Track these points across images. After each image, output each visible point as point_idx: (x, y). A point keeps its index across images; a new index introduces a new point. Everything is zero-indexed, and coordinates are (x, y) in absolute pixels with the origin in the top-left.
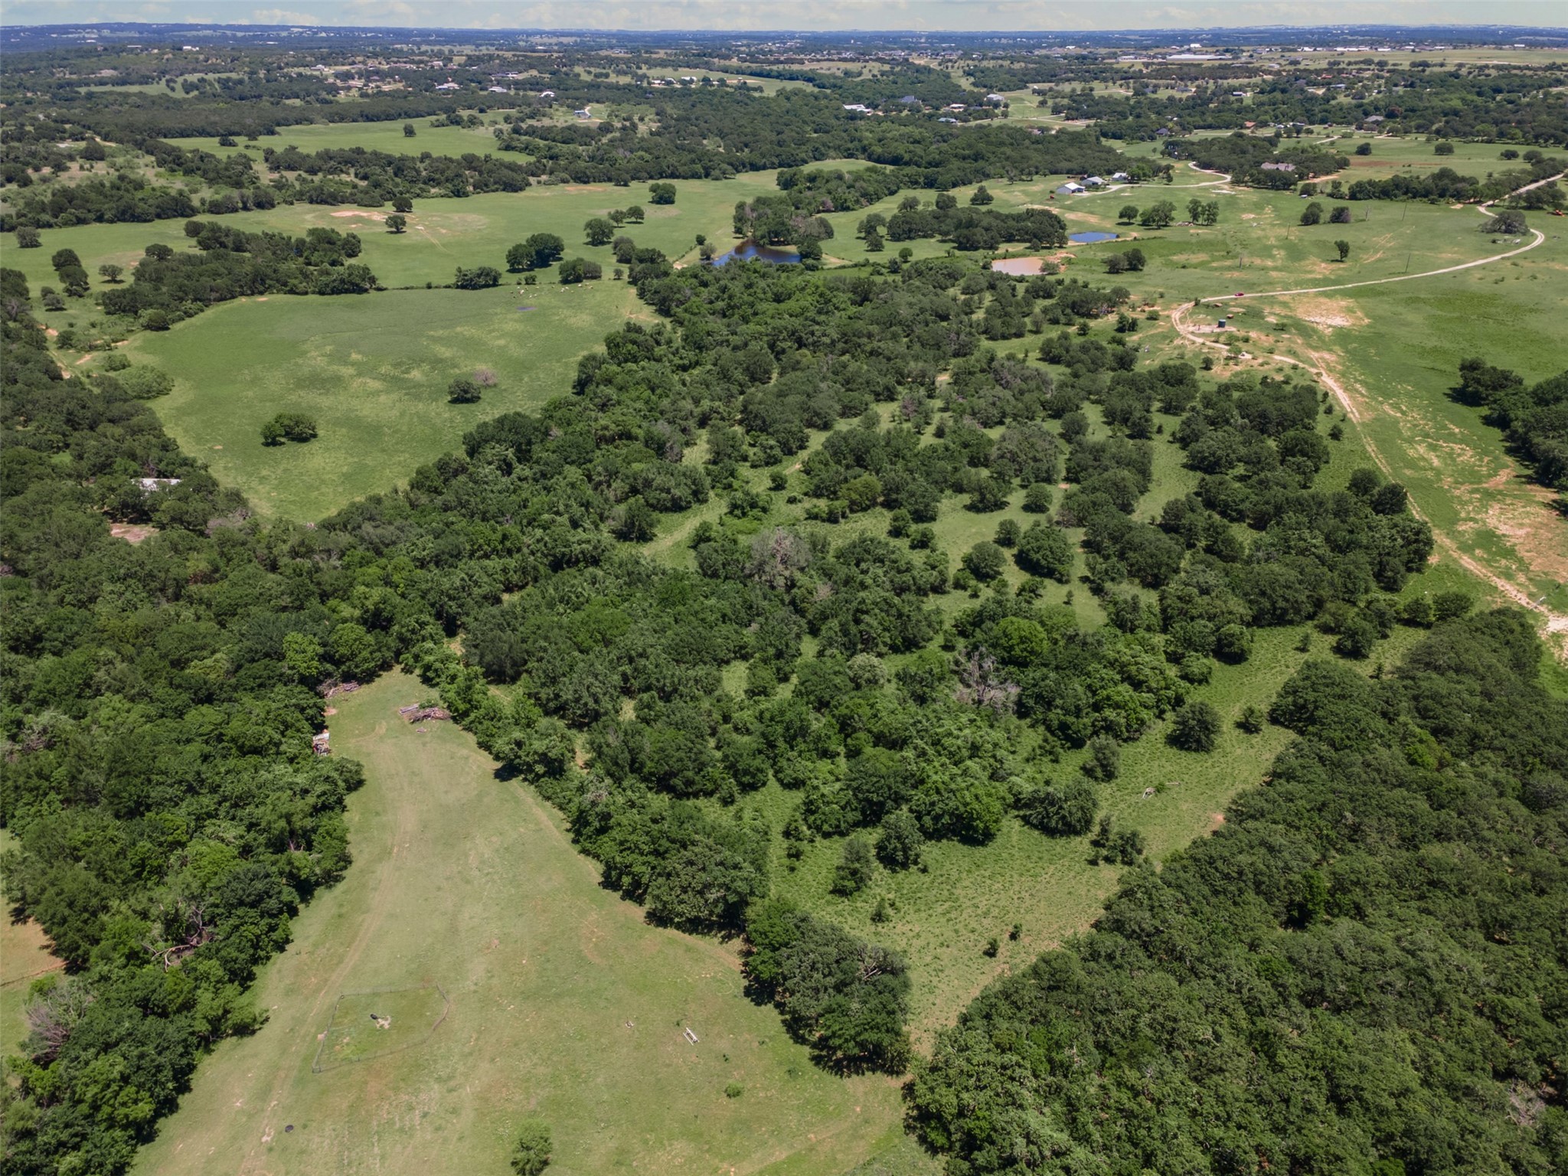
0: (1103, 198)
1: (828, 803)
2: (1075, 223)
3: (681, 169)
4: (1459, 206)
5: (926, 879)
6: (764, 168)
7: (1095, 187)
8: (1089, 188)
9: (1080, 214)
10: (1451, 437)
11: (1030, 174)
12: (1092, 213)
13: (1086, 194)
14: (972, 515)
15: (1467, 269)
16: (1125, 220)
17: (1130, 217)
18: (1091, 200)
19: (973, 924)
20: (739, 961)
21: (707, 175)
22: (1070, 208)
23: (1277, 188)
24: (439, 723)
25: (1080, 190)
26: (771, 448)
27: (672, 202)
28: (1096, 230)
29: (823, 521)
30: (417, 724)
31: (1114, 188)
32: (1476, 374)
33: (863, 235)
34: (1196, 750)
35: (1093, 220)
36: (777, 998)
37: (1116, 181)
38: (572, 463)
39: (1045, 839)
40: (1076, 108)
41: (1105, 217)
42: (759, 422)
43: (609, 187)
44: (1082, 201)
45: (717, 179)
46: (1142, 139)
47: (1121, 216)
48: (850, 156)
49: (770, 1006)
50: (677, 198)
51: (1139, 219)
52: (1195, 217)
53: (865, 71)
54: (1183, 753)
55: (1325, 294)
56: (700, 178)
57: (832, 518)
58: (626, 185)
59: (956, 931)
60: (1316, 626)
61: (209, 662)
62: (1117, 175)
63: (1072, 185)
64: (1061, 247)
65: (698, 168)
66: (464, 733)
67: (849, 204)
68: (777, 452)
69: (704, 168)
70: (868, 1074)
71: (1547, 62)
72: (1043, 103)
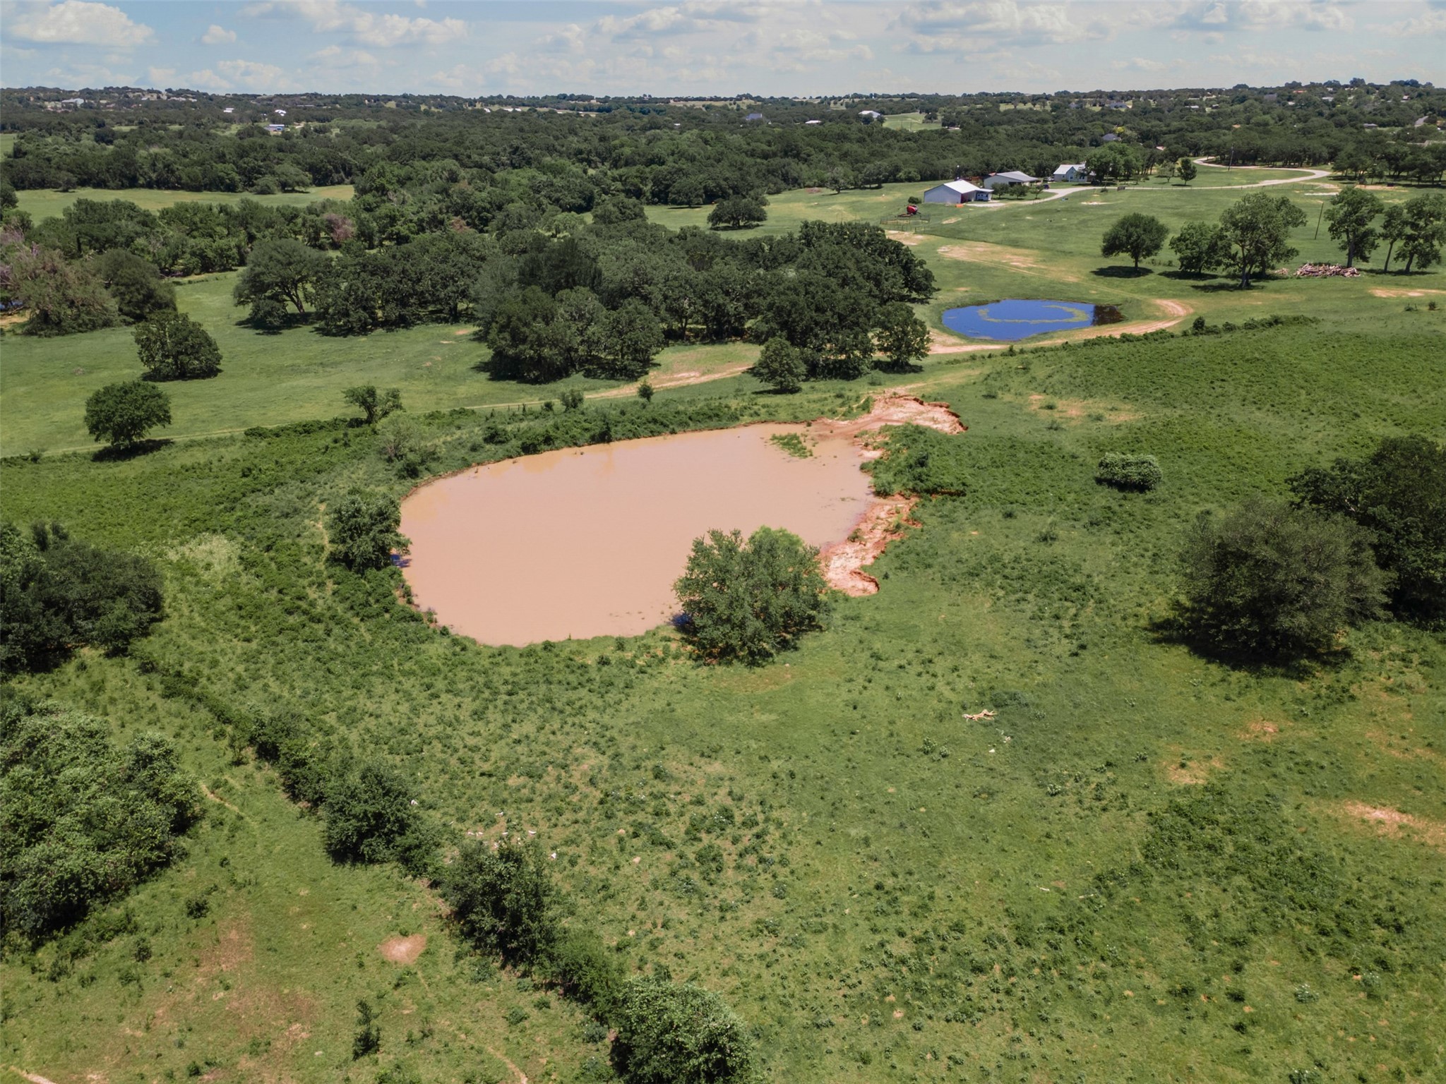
0: (1035, 212)
2: (964, 271)
7: (1017, 190)
8: (1000, 192)
9: (980, 247)
12: (1015, 244)
13: (994, 205)
16: (1126, 261)
18: (1013, 216)
22: (955, 234)
25: (980, 197)
28: (1032, 293)
31: (1062, 192)
35: (1020, 261)
37: (1065, 180)
41: (1054, 252)
44: (987, 217)
51: (1167, 256)
52: (1358, 247)
62: (1063, 170)
63: (963, 187)
64: (898, 367)
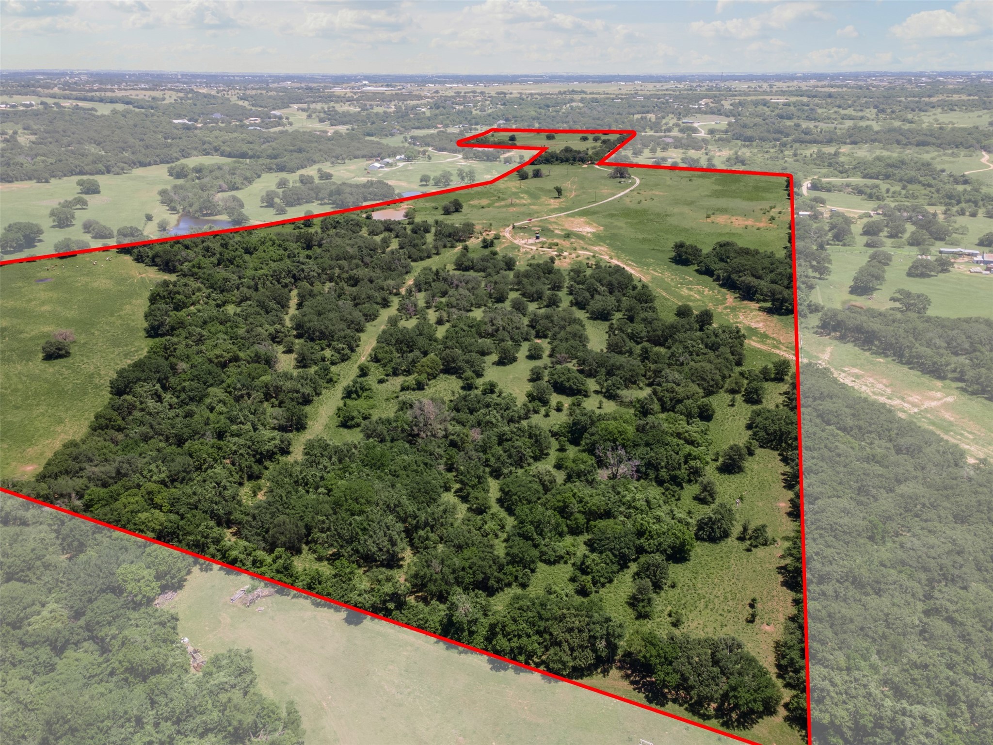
0: (399, 171)
1: (597, 564)
3: (87, 168)
4: (585, 166)
5: (677, 591)
6: (150, 164)
7: (390, 164)
8: (386, 165)
10: (690, 283)
11: (343, 159)
12: (400, 180)
13: (385, 170)
14: (501, 368)
15: (621, 197)
16: (424, 183)
17: (426, 181)
19: (726, 608)
20: (626, 683)
21: (109, 172)
23: (491, 161)
24: (269, 599)
26: (343, 349)
27: (99, 192)
29: (414, 390)
30: (253, 606)
31: (402, 164)
32: (684, 249)
33: (265, 204)
34: (738, 473)
35: (404, 184)
36: (669, 696)
37: (400, 160)
38: (212, 385)
39: (712, 545)
40: (334, 118)
41: (409, 182)
42: (318, 334)
43: (33, 184)
44: (388, 173)
45: (118, 174)
46: (386, 135)
47: (421, 181)
48: (208, 154)
49: (670, 703)
50: (101, 189)
53: (167, 96)
54: (732, 477)
55: (568, 216)
56: (103, 173)
57: (420, 387)
58: (47, 181)
59: (721, 615)
60: (726, 392)
61: (45, 613)
62: (397, 157)
63: (377, 165)
65: (100, 166)
66: (295, 600)
67: (237, 185)
68: (347, 351)
69: (105, 167)
70: (760, 720)
71: (556, 91)
72: (309, 116)
